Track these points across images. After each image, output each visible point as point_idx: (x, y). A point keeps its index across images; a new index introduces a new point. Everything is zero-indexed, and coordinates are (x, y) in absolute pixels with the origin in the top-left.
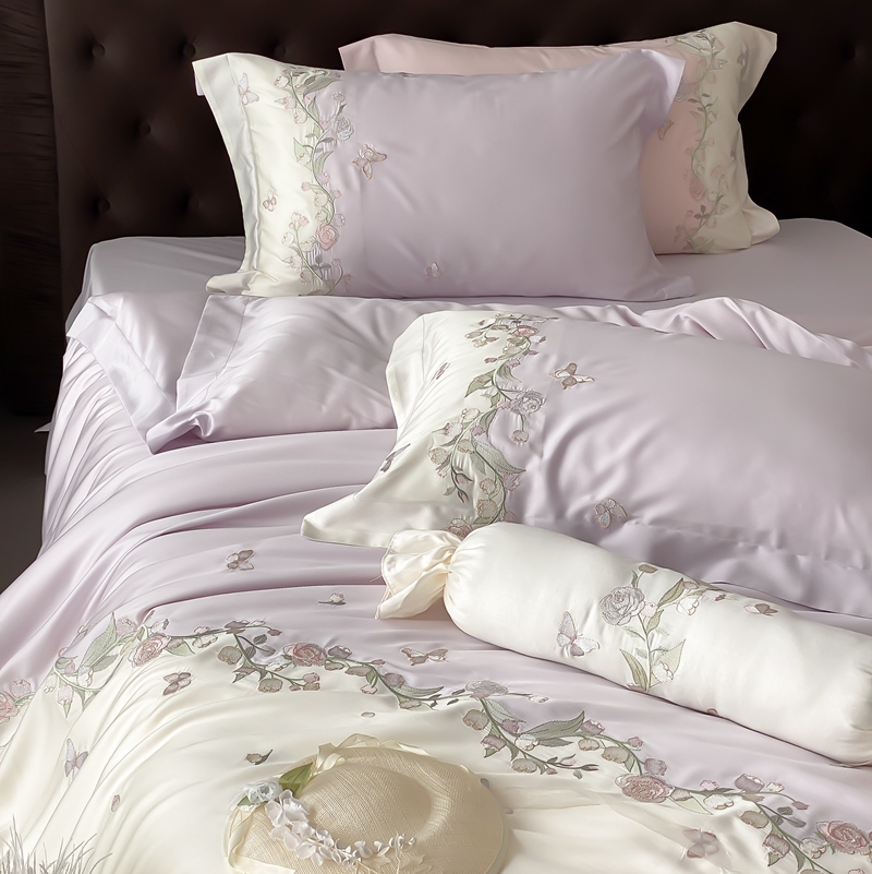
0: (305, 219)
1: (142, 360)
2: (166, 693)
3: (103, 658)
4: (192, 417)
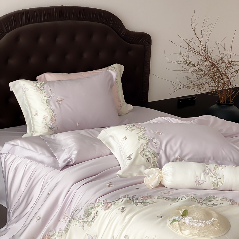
0: (47, 116)
1: (37, 152)
2: (122, 212)
3: (89, 213)
4: (69, 160)
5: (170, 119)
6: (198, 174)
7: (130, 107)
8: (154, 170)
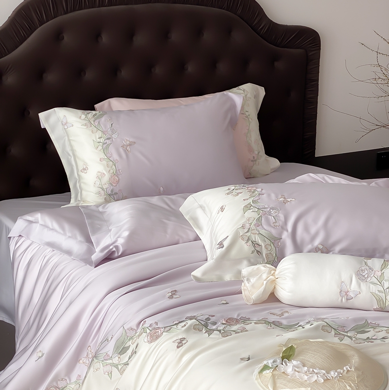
0: (104, 174)
1: (65, 234)
2: (178, 347)
3: (124, 348)
4: (111, 247)
5: (326, 178)
6: (345, 277)
7: (275, 162)
8: (263, 268)
